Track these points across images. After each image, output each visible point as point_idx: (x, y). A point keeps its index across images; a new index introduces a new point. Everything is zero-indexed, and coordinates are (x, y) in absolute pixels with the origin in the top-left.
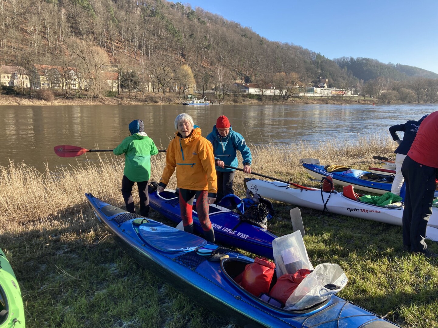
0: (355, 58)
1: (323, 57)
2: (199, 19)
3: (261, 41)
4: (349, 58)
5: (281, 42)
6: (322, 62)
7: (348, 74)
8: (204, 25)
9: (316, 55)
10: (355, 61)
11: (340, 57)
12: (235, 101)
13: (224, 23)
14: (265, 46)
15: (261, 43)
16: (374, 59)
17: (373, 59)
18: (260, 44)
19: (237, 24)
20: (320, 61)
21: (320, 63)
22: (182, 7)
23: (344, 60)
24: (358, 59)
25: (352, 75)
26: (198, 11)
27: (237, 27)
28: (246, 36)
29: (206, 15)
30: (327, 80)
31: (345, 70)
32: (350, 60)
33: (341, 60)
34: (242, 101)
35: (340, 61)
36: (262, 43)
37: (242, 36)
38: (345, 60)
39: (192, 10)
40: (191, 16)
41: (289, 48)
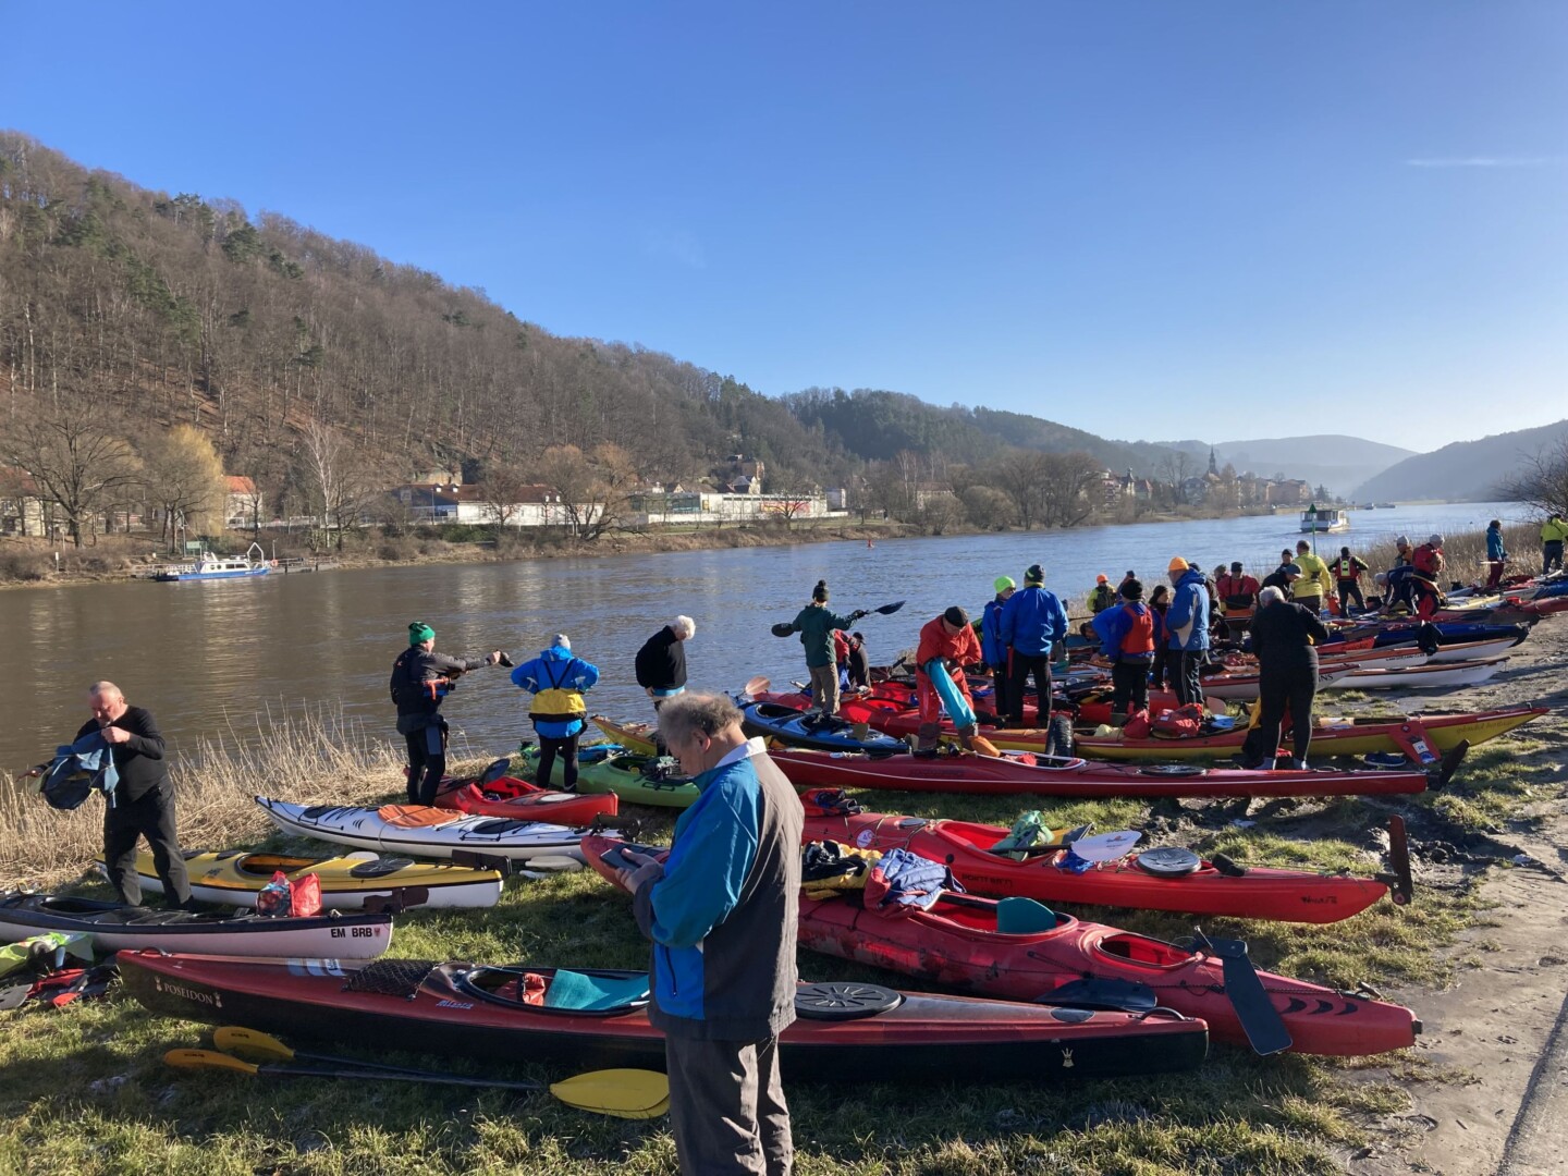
0: (849, 392)
1: (744, 388)
2: (274, 258)
3: (520, 338)
4: (832, 391)
5: (600, 341)
6: (741, 406)
7: (830, 441)
8: (295, 280)
9: (720, 384)
10: (849, 400)
11: (803, 389)
12: (387, 554)
13: (376, 273)
14: (535, 353)
15: (520, 342)
16: (905, 393)
17: (902, 395)
18: (518, 345)
19: (428, 275)
20: (733, 404)
21: (734, 409)
22: (204, 212)
23: (815, 397)
24: (857, 393)
25: (841, 447)
26: (274, 228)
27: (430, 288)
28: (462, 320)
29: (307, 246)
30: (760, 467)
31: (818, 431)
32: (833, 398)
33: (806, 399)
34: (416, 552)
35: (803, 402)
36: (525, 343)
37: (447, 318)
38: (820, 398)
39: (247, 225)
40: (240, 246)
41: (625, 358)
